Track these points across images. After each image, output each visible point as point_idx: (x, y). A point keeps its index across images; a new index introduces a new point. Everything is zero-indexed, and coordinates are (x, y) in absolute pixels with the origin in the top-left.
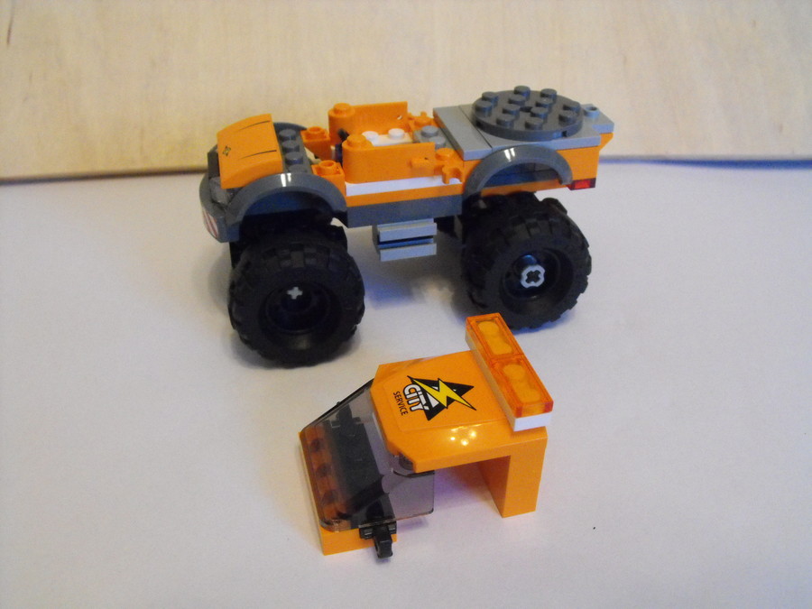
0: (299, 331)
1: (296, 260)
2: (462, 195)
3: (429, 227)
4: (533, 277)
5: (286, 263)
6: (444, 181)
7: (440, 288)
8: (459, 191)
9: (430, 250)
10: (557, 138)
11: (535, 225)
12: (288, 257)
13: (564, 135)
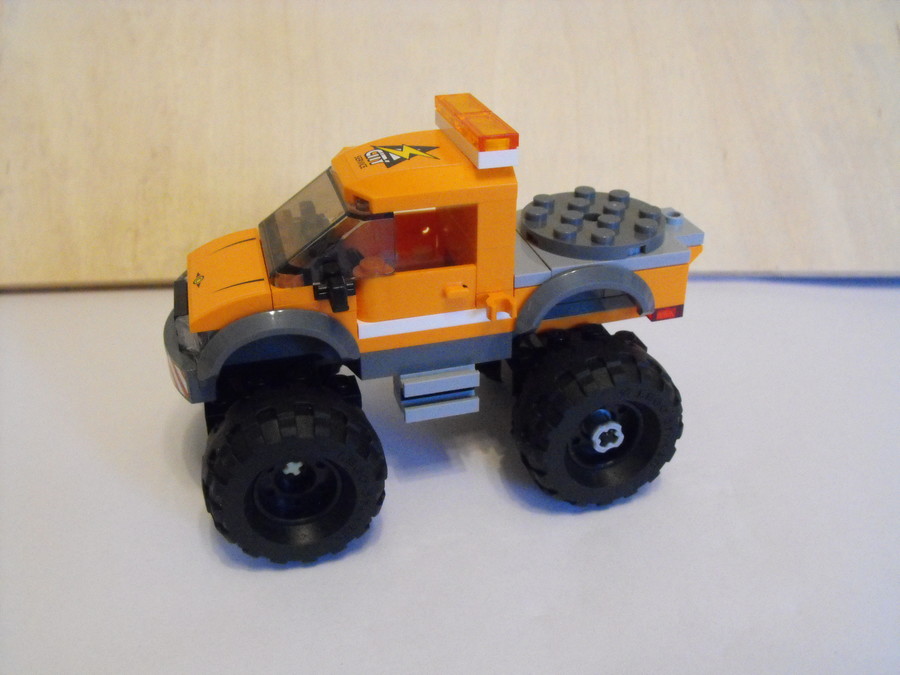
0: (299, 520)
1: (303, 428)
2: (512, 332)
3: (470, 377)
4: (608, 437)
5: (291, 431)
6: (490, 316)
7: (485, 450)
8: (508, 329)
9: (472, 405)
10: (634, 254)
11: (619, 370)
12: (293, 423)
13: (643, 250)
